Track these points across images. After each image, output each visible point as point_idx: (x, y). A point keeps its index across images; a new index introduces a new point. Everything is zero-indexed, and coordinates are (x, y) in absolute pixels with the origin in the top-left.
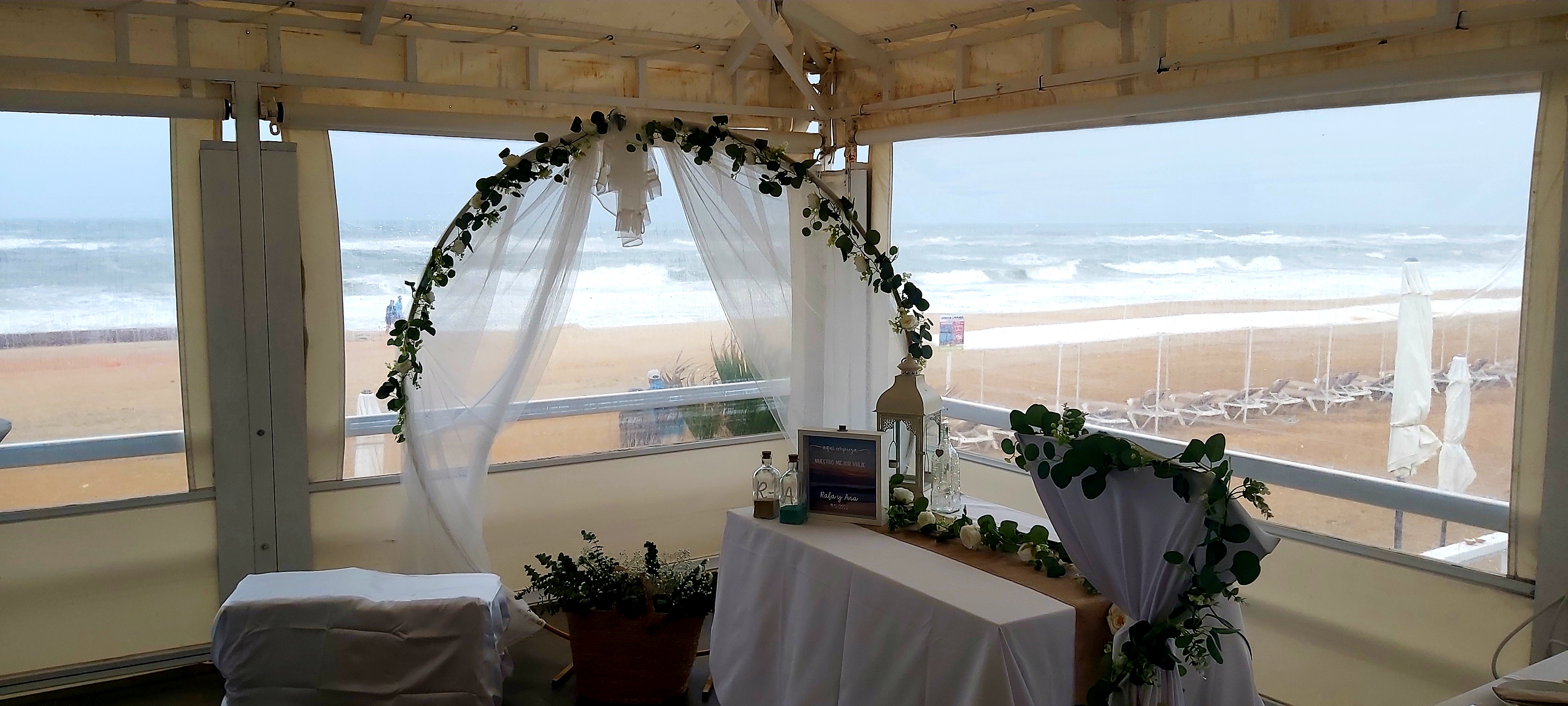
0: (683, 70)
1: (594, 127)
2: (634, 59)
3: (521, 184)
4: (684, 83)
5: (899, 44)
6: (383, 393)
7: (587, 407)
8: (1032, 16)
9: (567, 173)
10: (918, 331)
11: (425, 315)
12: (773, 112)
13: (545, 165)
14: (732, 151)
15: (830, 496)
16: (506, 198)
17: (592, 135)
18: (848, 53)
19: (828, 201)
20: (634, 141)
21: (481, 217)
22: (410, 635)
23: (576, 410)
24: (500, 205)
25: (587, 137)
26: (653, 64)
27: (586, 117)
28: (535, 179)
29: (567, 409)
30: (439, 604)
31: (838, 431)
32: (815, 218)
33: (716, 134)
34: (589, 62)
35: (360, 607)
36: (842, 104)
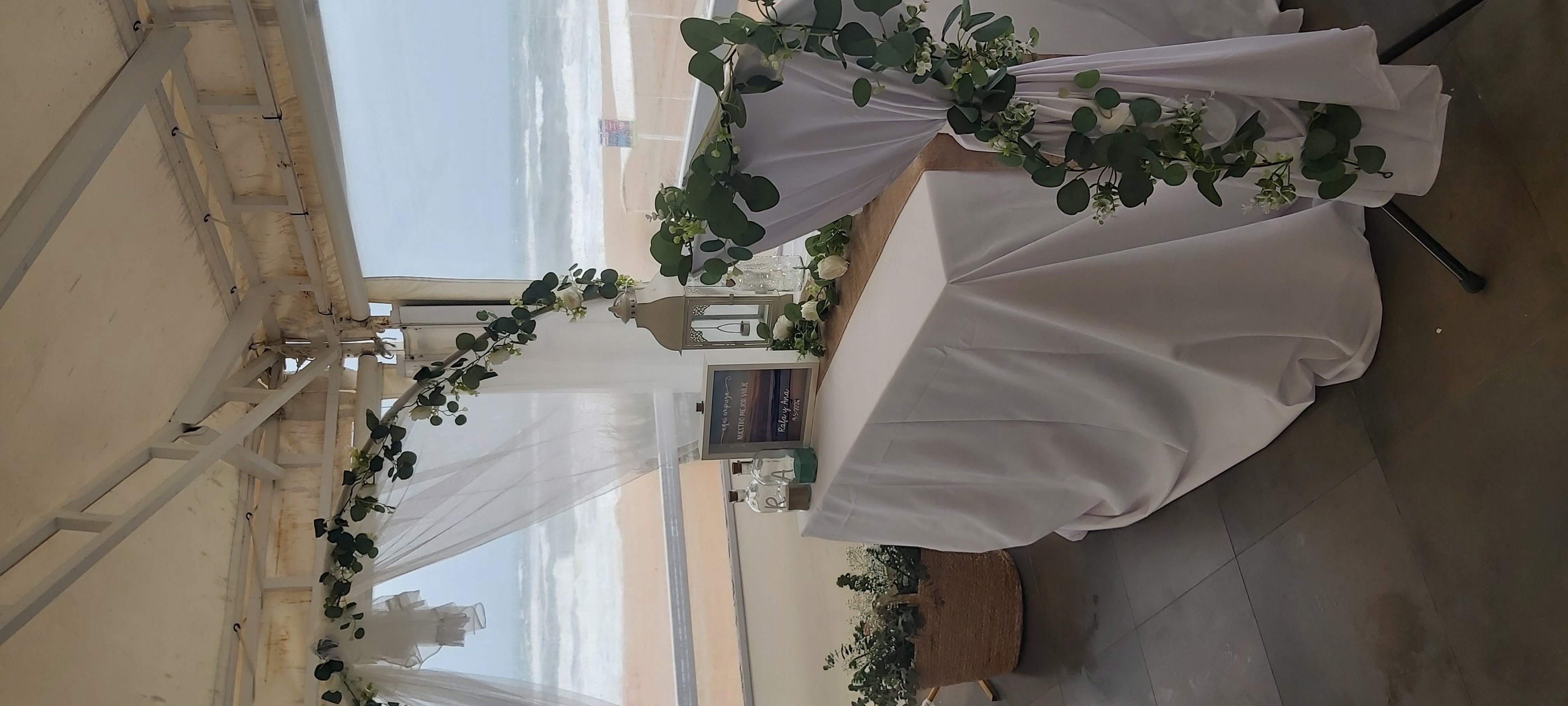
0: (280, 528)
1: (335, 676)
2: (265, 594)
4: (294, 526)
5: (238, 276)
7: (683, 637)
10: (584, 287)
14: (359, 513)
15: (783, 421)
17: (345, 677)
19: (421, 396)
23: (687, 651)
25: (348, 683)
26: (271, 569)
27: (324, 687)
29: (685, 662)
31: (703, 413)
32: (442, 411)
33: (338, 533)
34: (269, 648)
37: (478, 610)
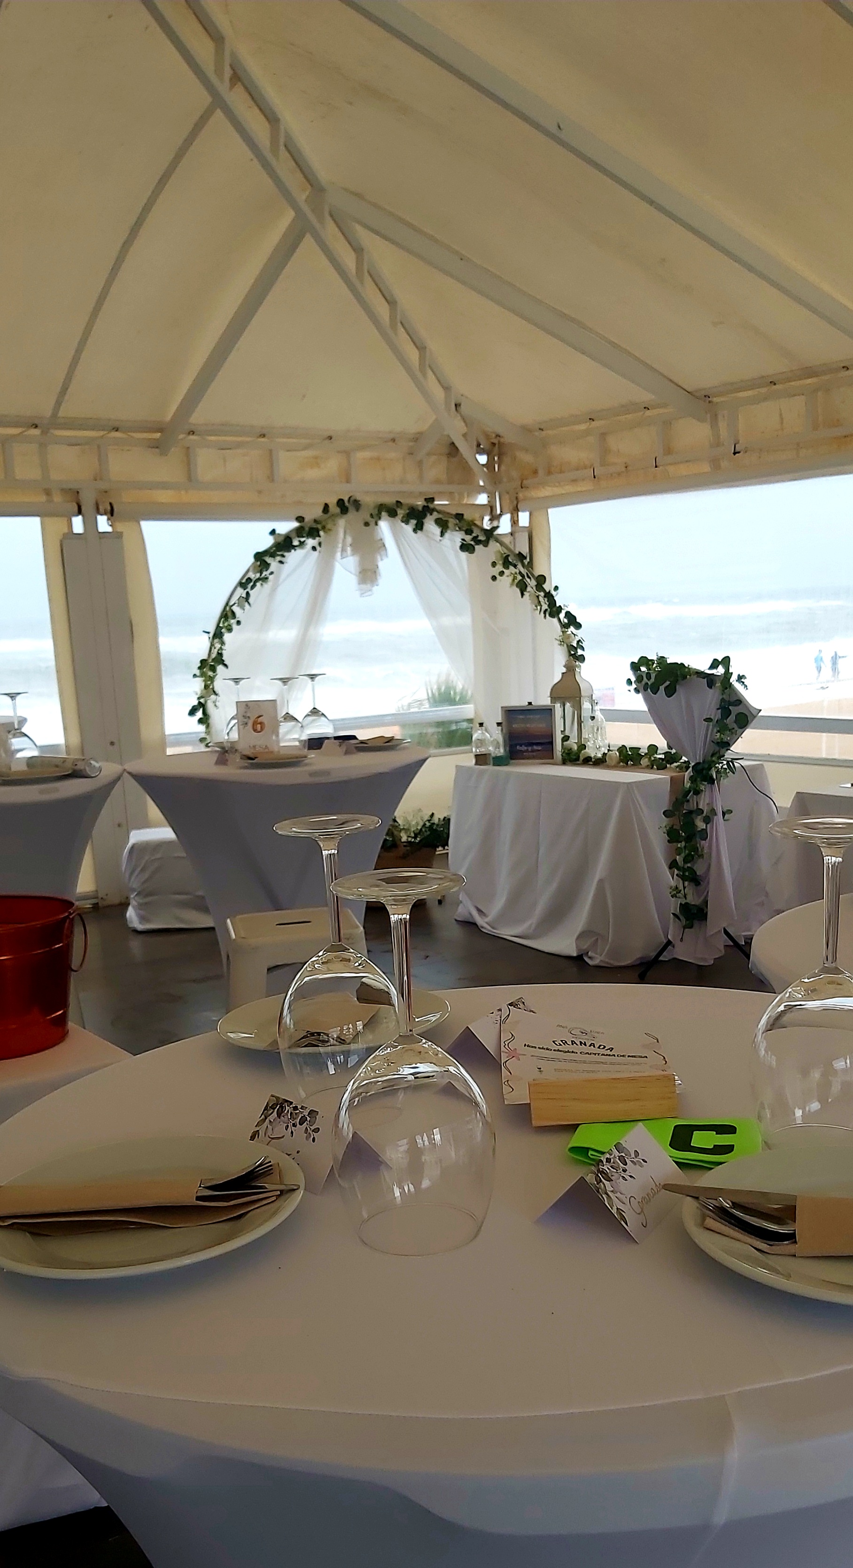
0: (383, 459)
1: (338, 510)
2: (347, 453)
3: (286, 554)
4: (384, 469)
5: (550, 432)
6: (192, 712)
8: (648, 413)
9: (320, 544)
10: (575, 644)
11: (220, 655)
12: (451, 488)
13: (302, 540)
14: (438, 522)
15: (524, 748)
16: (274, 564)
17: (336, 515)
18: (509, 437)
19: (508, 556)
20: (369, 519)
21: (258, 580)
24: (269, 572)
25: (333, 518)
26: (361, 455)
27: (332, 502)
28: (295, 550)
31: (527, 705)
32: (499, 567)
33: (427, 510)
34: (312, 458)
36: (505, 480)
37: (369, 593)
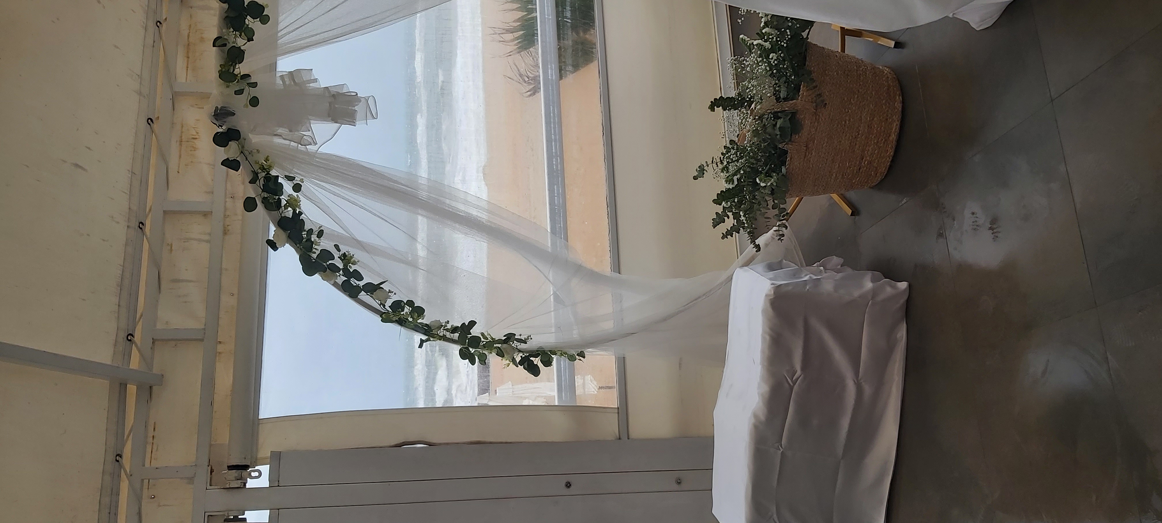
0: (188, 41)
1: (233, 144)
2: (175, 97)
3: (307, 227)
6: (534, 371)
7: (557, 166)
9: (290, 178)
11: (454, 330)
13: (284, 202)
16: (325, 244)
17: (243, 147)
20: (244, 98)
21: (346, 272)
22: (798, 367)
23: (560, 179)
24: (334, 251)
25: (247, 153)
26: (181, 75)
27: (222, 154)
28: (301, 213)
29: (558, 187)
30: (768, 337)
35: (762, 418)
